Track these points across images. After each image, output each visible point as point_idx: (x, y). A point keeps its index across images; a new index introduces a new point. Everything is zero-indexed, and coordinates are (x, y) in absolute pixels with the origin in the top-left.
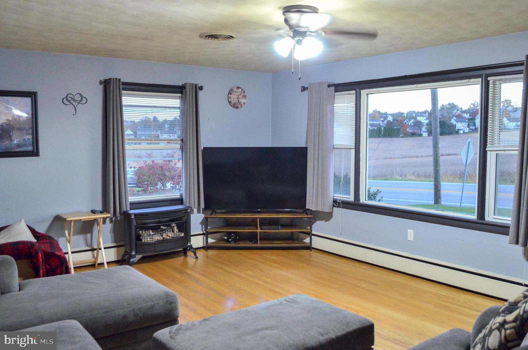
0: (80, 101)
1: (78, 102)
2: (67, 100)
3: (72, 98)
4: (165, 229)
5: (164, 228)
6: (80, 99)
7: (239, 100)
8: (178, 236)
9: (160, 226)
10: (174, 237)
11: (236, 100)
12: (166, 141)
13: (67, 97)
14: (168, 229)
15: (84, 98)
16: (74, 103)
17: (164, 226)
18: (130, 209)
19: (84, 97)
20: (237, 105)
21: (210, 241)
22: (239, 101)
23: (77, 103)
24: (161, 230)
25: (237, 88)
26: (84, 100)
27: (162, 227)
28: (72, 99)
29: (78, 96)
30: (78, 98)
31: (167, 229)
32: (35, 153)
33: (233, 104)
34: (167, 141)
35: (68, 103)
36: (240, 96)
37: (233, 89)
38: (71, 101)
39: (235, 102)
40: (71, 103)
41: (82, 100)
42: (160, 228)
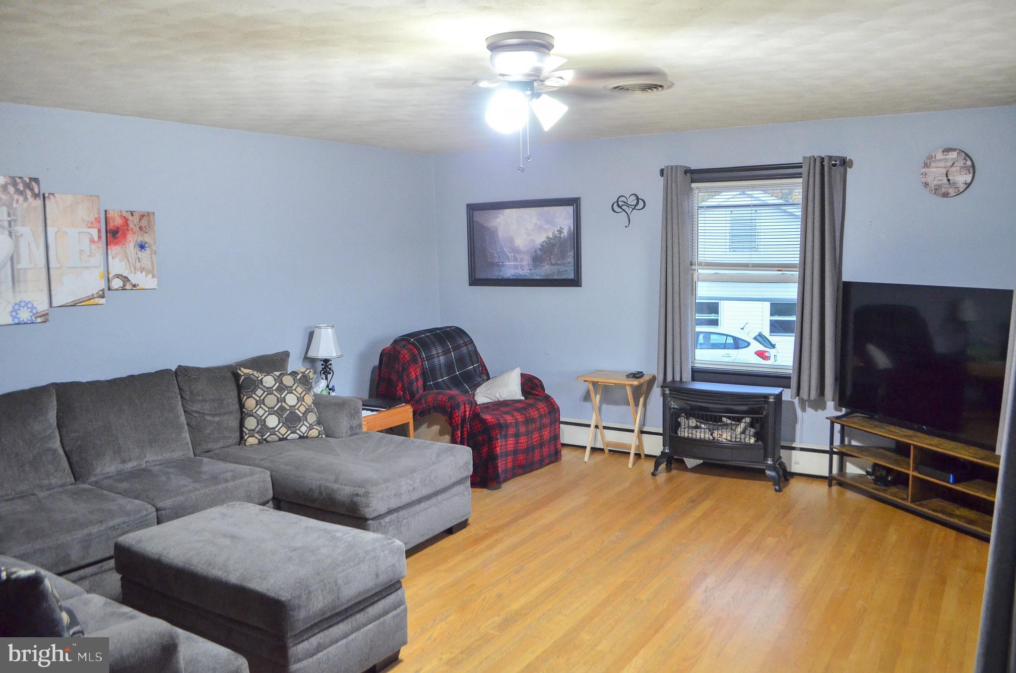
0: (636, 206)
1: (633, 207)
2: (618, 206)
3: (625, 202)
4: (727, 425)
5: (729, 421)
6: (635, 203)
7: (950, 178)
8: (740, 441)
9: (721, 417)
10: (731, 441)
11: (941, 178)
12: (775, 267)
13: (617, 201)
14: (733, 425)
15: (640, 201)
16: (627, 210)
17: (729, 418)
18: (693, 379)
19: (640, 199)
20: (943, 190)
21: (852, 469)
22: (949, 180)
23: (631, 209)
24: (723, 423)
25: (943, 152)
26: (641, 204)
27: (724, 419)
28: (624, 204)
29: (633, 198)
30: (632, 201)
31: (731, 424)
32: (575, 282)
33: (933, 188)
34: (778, 267)
35: (619, 210)
36: (953, 169)
37: (933, 156)
38: (624, 207)
39: (939, 183)
40: (624, 210)
41: (638, 203)
42: (721, 421)
